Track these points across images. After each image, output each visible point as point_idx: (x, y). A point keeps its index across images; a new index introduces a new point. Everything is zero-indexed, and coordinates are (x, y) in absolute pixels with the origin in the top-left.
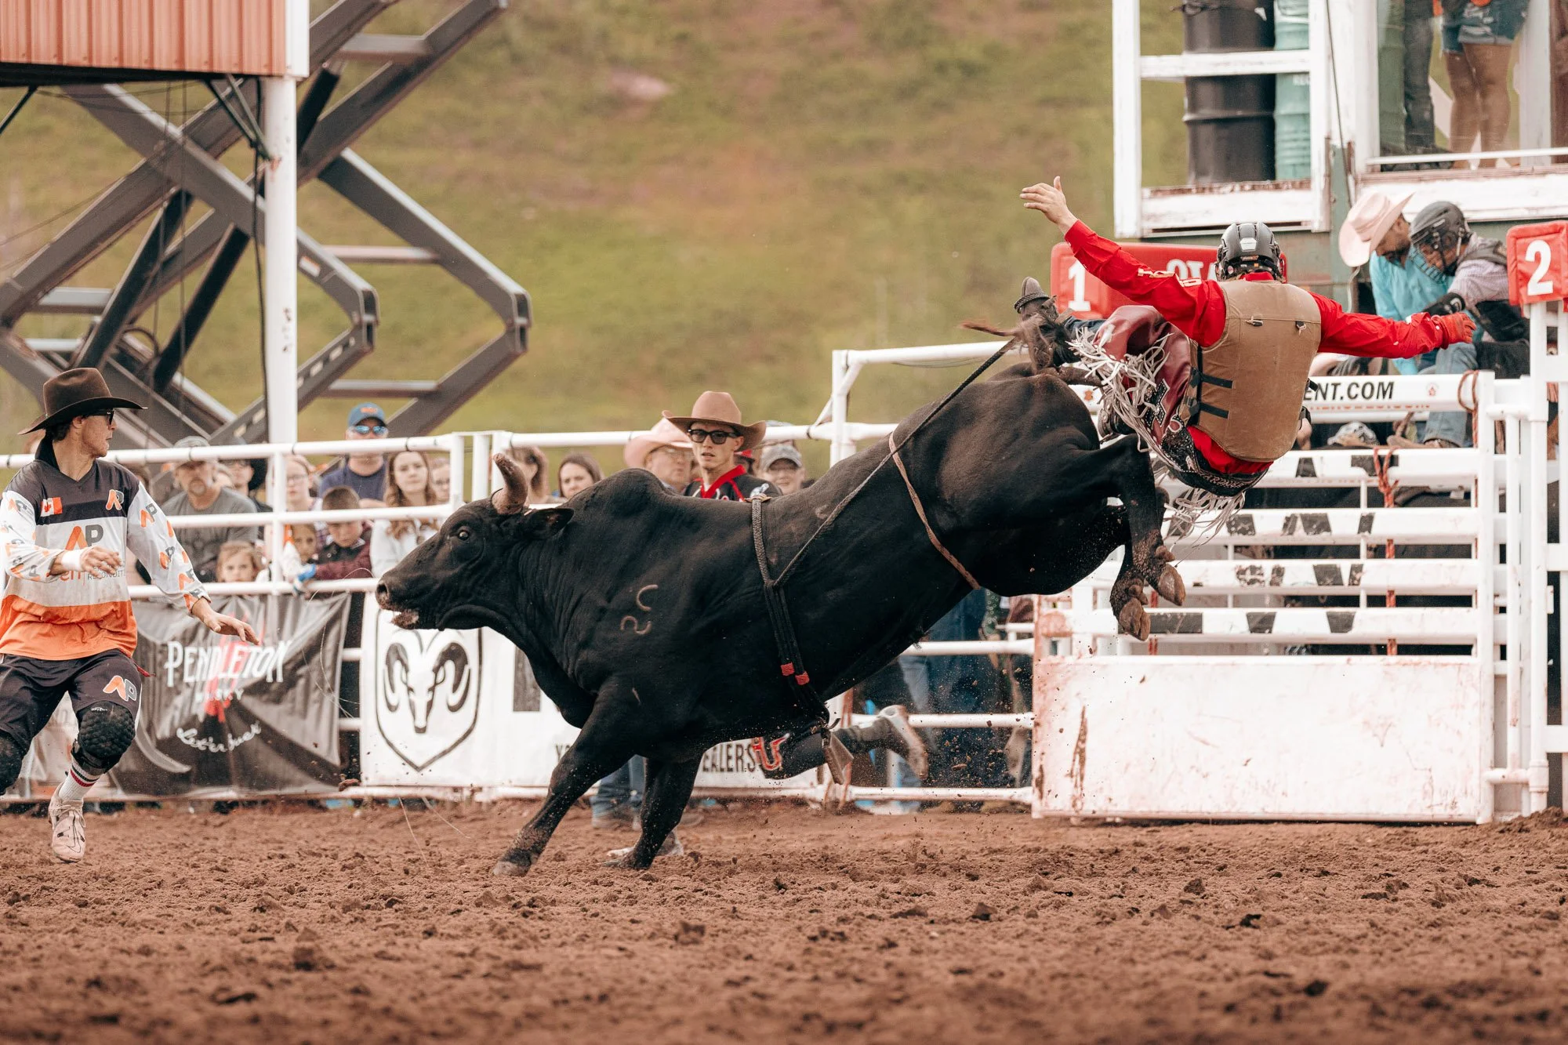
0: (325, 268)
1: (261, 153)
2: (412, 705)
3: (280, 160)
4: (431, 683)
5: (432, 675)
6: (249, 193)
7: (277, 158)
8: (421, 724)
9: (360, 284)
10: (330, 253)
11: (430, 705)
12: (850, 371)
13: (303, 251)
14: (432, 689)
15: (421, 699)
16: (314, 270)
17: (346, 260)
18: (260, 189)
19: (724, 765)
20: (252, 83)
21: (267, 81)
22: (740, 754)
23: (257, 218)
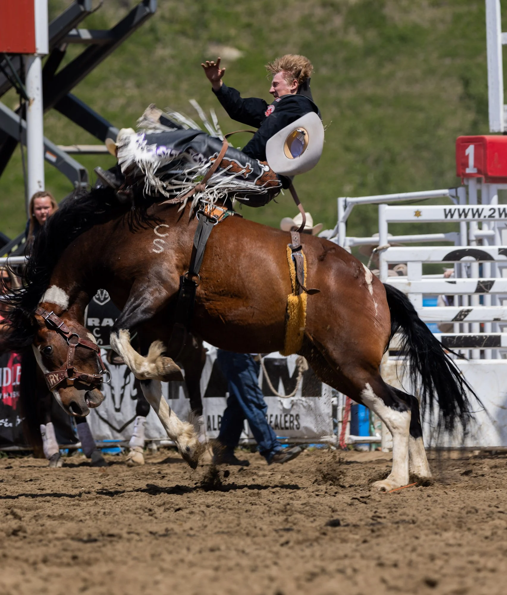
0: (59, 158)
1: (23, 95)
2: (113, 397)
3: (34, 99)
4: (123, 384)
5: (123, 380)
6: (17, 118)
7: (31, 98)
8: (117, 406)
9: (77, 166)
10: (61, 149)
11: (122, 396)
12: (348, 209)
13: (47, 149)
14: (123, 388)
15: (117, 393)
16: (53, 159)
17: (69, 153)
18: (24, 116)
19: (283, 426)
20: (17, 59)
21: (25, 57)
22: (292, 419)
23: (23, 131)
